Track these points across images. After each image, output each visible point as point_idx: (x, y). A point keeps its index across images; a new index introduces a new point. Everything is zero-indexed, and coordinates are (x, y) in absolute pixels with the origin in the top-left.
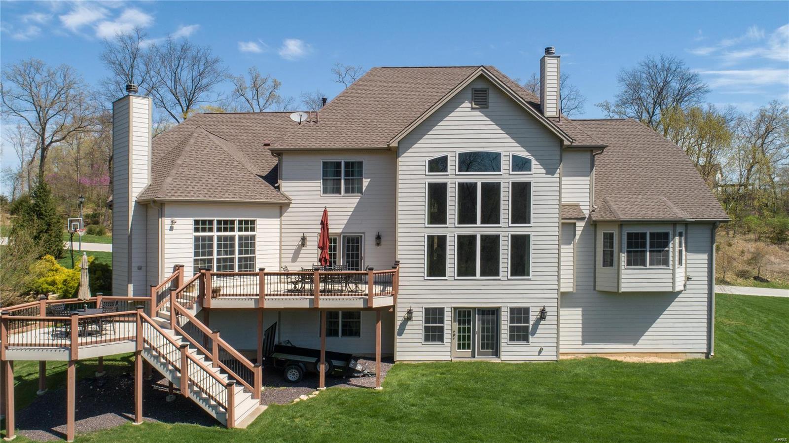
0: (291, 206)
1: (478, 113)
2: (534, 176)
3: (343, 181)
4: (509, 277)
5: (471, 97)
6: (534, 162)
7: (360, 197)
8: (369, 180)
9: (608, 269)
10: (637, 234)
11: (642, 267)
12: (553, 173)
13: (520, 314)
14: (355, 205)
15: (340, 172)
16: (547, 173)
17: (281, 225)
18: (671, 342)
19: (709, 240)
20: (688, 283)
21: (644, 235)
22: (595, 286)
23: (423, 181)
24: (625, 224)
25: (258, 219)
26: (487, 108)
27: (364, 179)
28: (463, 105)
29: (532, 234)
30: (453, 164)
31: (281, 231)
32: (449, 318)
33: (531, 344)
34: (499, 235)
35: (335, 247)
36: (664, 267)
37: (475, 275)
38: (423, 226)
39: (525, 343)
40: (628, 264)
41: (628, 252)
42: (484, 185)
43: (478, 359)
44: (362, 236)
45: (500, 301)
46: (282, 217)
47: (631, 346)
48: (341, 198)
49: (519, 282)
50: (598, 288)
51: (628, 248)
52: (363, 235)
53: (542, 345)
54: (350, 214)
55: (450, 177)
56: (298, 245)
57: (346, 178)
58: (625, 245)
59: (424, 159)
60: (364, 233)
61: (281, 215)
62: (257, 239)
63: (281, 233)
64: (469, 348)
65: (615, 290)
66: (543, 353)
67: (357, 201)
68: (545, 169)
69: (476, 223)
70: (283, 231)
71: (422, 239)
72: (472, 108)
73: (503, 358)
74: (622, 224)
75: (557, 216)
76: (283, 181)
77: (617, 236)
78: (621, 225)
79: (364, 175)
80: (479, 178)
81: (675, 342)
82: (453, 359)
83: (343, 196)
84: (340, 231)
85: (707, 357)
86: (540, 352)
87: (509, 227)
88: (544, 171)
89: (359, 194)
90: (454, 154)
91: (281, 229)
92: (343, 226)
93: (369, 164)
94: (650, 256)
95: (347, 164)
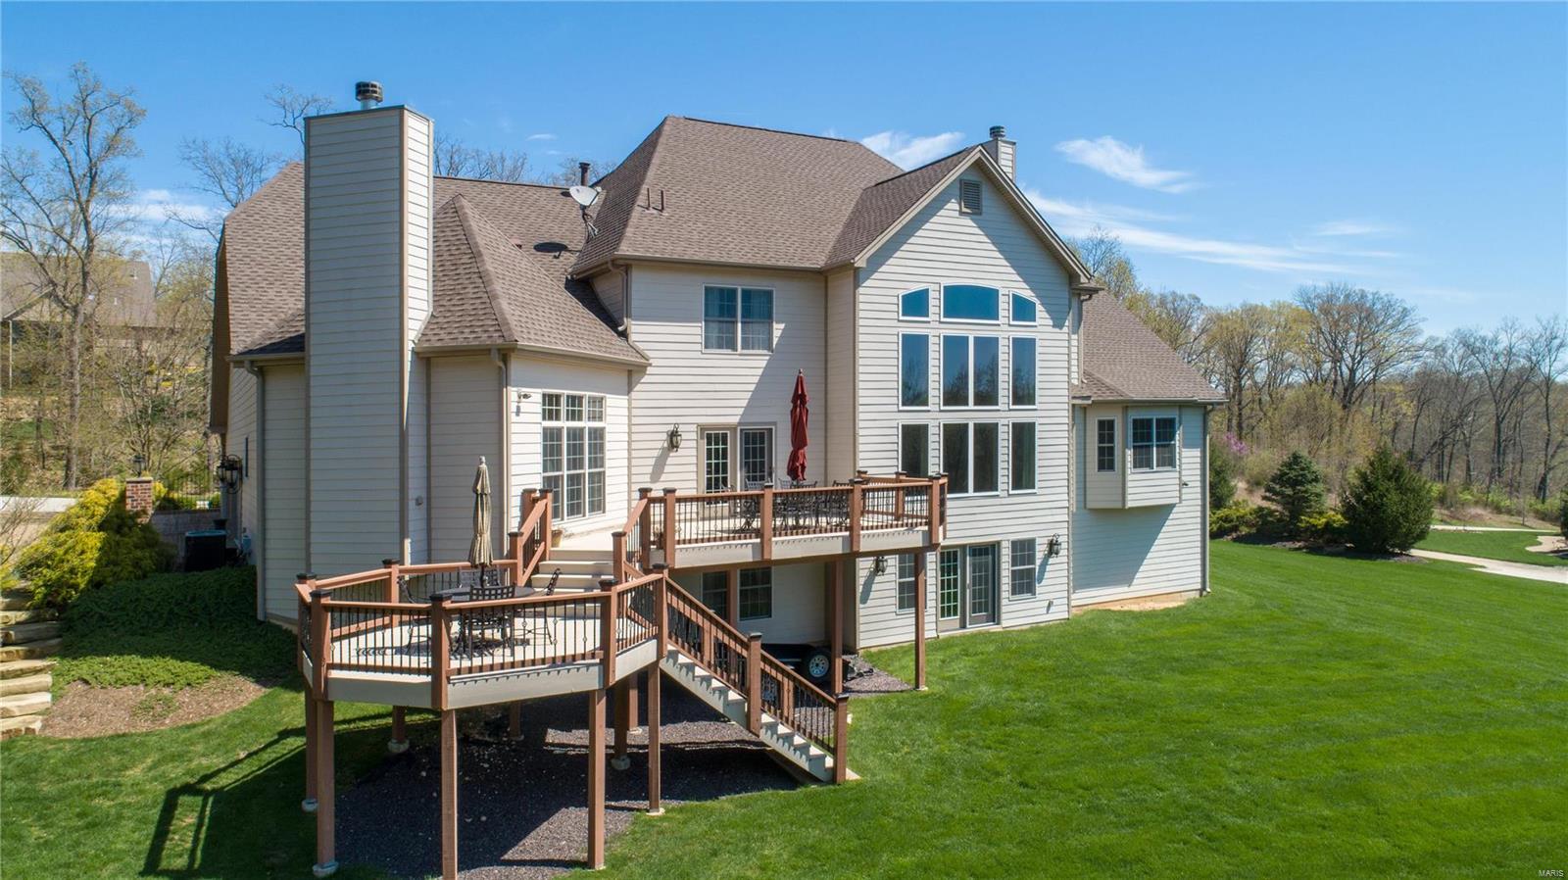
0: (649, 370)
1: (968, 221)
2: (1040, 329)
3: (739, 325)
4: (1011, 492)
5: (958, 193)
6: (1039, 307)
7: (768, 358)
8: (782, 326)
9: (1106, 475)
10: (1143, 422)
11: (1147, 470)
12: (1061, 327)
13: (1023, 550)
14: (760, 372)
15: (735, 308)
16: (1054, 326)
17: (630, 409)
18: (1165, 578)
19: (1200, 430)
20: (1184, 491)
21: (1150, 421)
22: (1085, 504)
23: (895, 331)
24: (1132, 407)
25: (608, 396)
26: (981, 214)
27: (774, 324)
28: (948, 206)
29: (1038, 421)
30: (936, 303)
31: (630, 420)
32: (934, 566)
33: (1039, 597)
34: (997, 424)
35: (725, 451)
36: (1170, 468)
37: (966, 490)
38: (895, 408)
39: (1029, 595)
40: (1135, 467)
41: (1134, 447)
42: (978, 341)
43: (971, 629)
44: (771, 429)
45: (999, 530)
46: (633, 393)
47: (1126, 589)
48: (737, 357)
49: (1022, 498)
50: (1088, 506)
51: (1134, 442)
52: (773, 427)
53: (1051, 596)
54: (752, 387)
55: (932, 325)
56: (663, 448)
57: (745, 320)
58: (1130, 439)
59: (895, 292)
60: (775, 424)
61: (629, 391)
62: (608, 437)
63: (630, 425)
64: (955, 614)
65: (1119, 505)
66: (1052, 609)
67: (764, 364)
68: (1051, 319)
69: (967, 404)
70: (635, 420)
71: (894, 431)
72: (962, 213)
73: (1005, 623)
74: (1127, 405)
75: (1066, 392)
76: (633, 320)
77: (1120, 425)
78: (1127, 407)
79: (774, 316)
80: (971, 329)
81: (1171, 578)
82: (940, 634)
83: (740, 355)
84: (735, 420)
85: (1201, 595)
86: (1050, 605)
87: (1010, 410)
88: (1051, 322)
89: (766, 352)
90: (937, 287)
91: (630, 417)
92: (741, 411)
93: (783, 296)
94: (1158, 453)
95: (747, 294)
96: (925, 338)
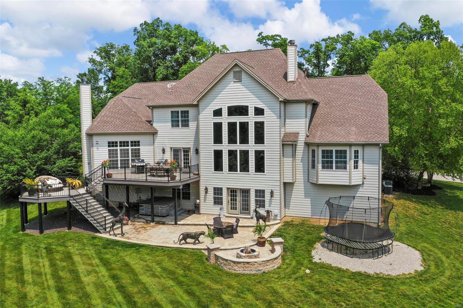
0: (158, 133)
1: (237, 84)
2: (266, 118)
3: (180, 121)
4: (254, 173)
5: (233, 76)
6: (266, 110)
9: (313, 170)
10: (327, 151)
11: (331, 170)
13: (260, 193)
14: (186, 133)
15: (179, 116)
17: (154, 143)
19: (378, 155)
20: (365, 180)
21: (332, 151)
22: (309, 180)
23: (211, 121)
24: (320, 145)
26: (241, 81)
28: (229, 80)
29: (265, 150)
30: (225, 112)
32: (226, 193)
34: (248, 150)
36: (344, 170)
37: (237, 171)
38: (211, 145)
39: (263, 208)
40: (323, 168)
41: (322, 161)
42: (240, 123)
43: (240, 215)
45: (249, 185)
49: (259, 176)
54: (184, 137)
55: (224, 119)
58: (320, 157)
59: (211, 110)
60: (190, 147)
61: (154, 138)
62: (141, 150)
64: (236, 209)
65: (316, 182)
69: (237, 144)
70: (155, 146)
71: (211, 151)
72: (234, 82)
75: (279, 140)
76: (154, 121)
77: (316, 151)
79: (190, 118)
80: (238, 119)
83: (180, 128)
84: (180, 146)
87: (254, 146)
90: (225, 107)
93: (191, 112)
94: (335, 164)
95: (182, 112)
96: (221, 123)
